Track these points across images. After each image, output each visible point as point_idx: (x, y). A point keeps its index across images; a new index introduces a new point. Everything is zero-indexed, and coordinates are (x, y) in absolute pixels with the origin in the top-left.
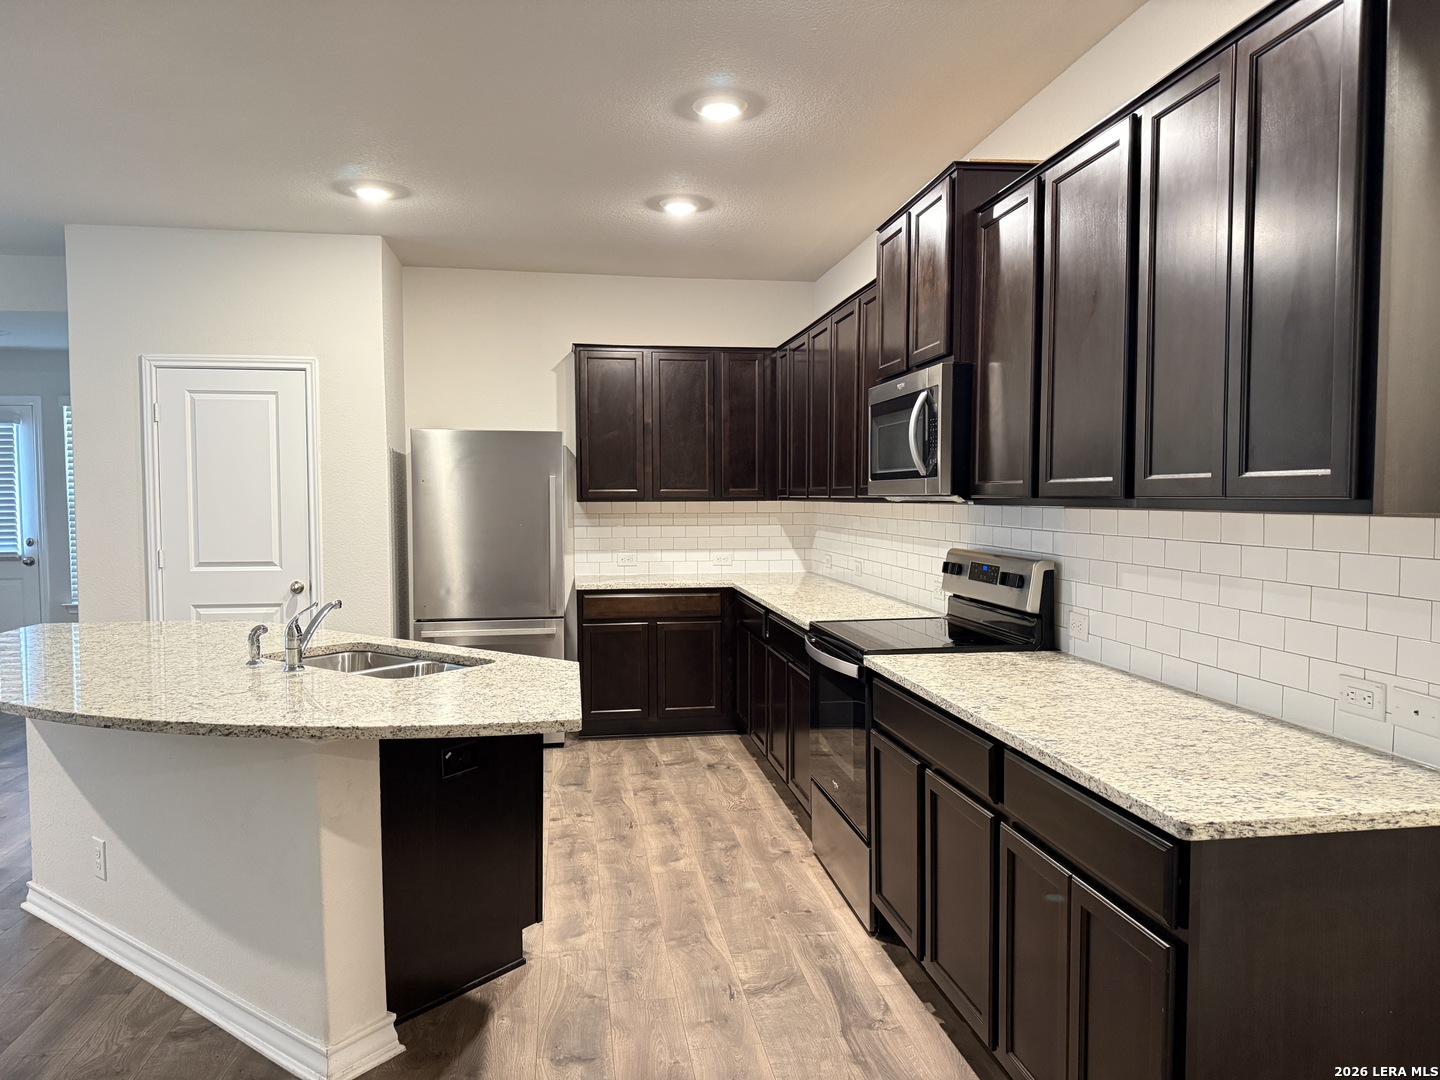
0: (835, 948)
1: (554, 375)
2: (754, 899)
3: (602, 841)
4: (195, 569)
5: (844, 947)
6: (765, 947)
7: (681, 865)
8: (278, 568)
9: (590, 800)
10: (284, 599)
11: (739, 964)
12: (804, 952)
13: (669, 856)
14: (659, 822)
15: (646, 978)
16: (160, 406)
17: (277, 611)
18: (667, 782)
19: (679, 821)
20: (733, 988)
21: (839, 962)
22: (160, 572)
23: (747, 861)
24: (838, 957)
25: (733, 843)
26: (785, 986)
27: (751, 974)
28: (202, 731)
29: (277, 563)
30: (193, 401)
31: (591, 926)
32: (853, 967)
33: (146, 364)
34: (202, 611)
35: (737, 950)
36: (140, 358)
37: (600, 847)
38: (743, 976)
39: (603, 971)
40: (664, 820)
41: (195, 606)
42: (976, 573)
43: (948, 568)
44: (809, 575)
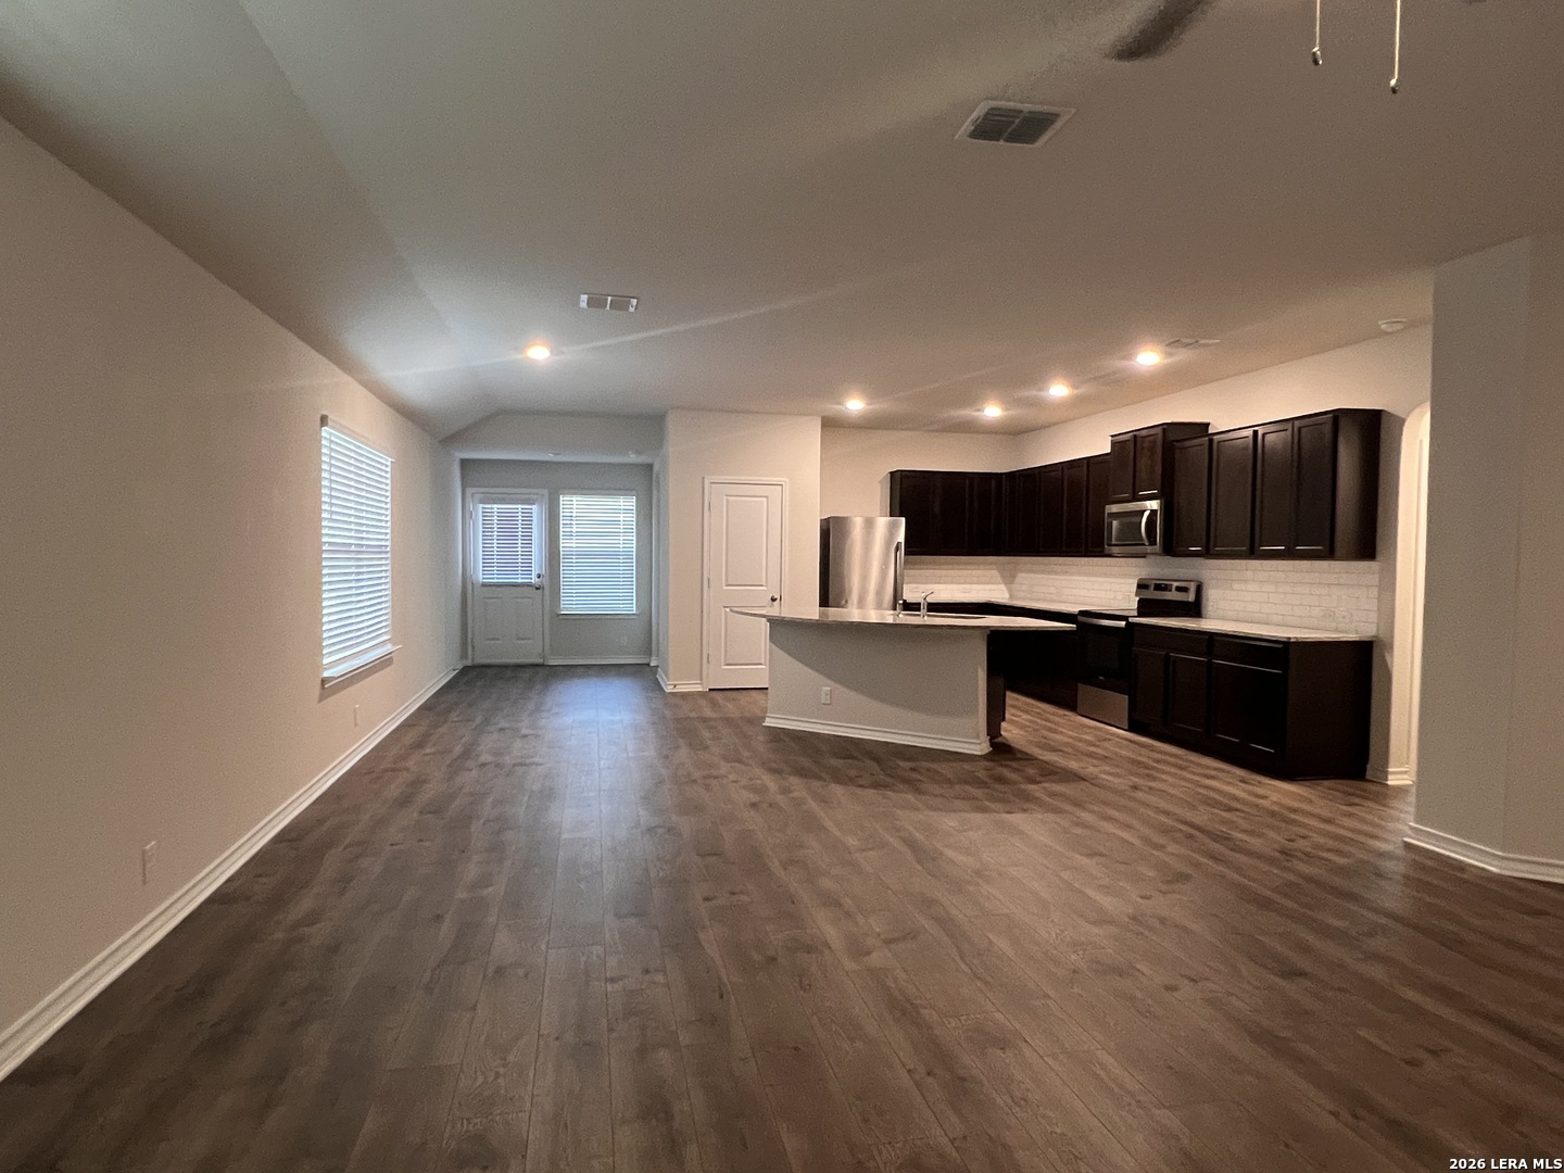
1: (879, 486)
4: (725, 588)
8: (765, 588)
10: (768, 603)
16: (712, 502)
22: (709, 589)
29: (764, 585)
30: (727, 500)
33: (707, 482)
34: (727, 610)
36: (703, 478)
41: (724, 607)
42: (1158, 587)
43: (1141, 586)
44: (1011, 597)
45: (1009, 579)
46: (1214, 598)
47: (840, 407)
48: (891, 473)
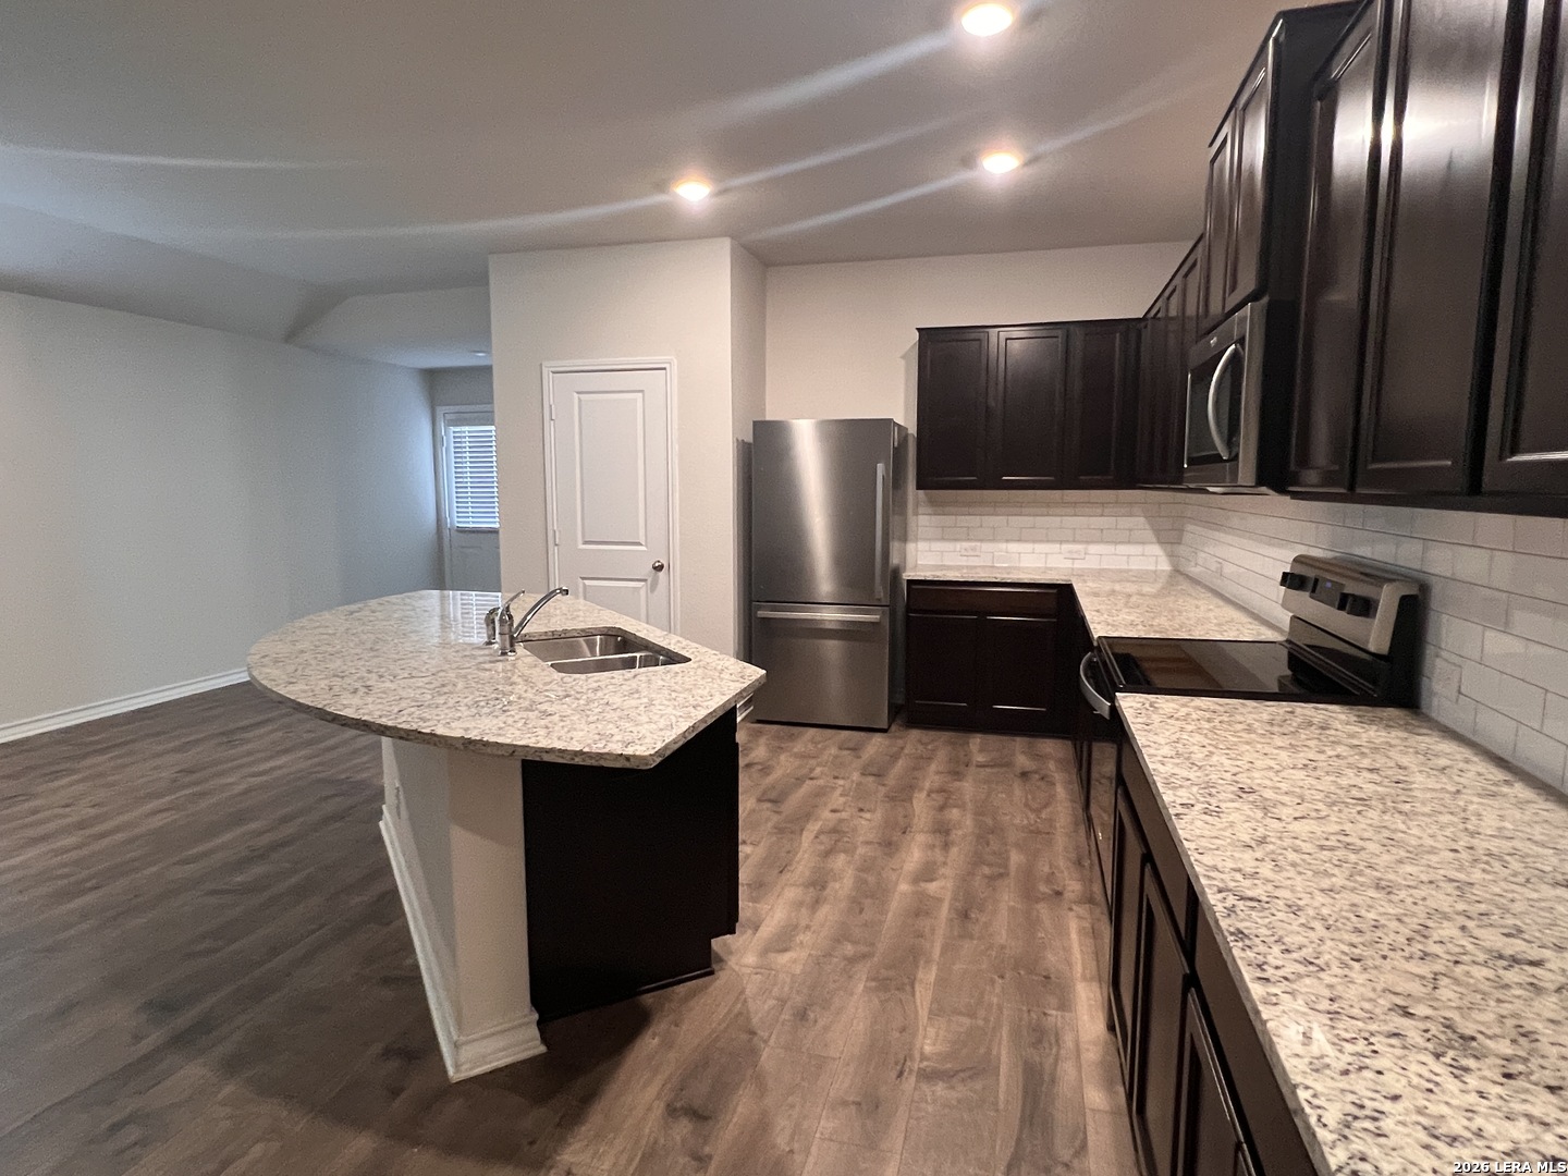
0: (1057, 1034)
1: (903, 362)
2: (991, 947)
3: (867, 843)
4: (581, 547)
5: (1068, 1040)
6: (972, 1015)
7: (932, 887)
8: (643, 548)
9: (880, 795)
10: (648, 575)
11: (931, 1031)
12: (1016, 1034)
13: (927, 873)
14: (934, 832)
15: (821, 1023)
16: (555, 405)
17: (643, 586)
18: (968, 788)
19: (957, 834)
20: (908, 1063)
21: (1051, 1060)
22: (556, 548)
23: (1008, 898)
24: (1054, 1050)
25: (1002, 871)
26: (970, 1077)
27: (939, 1048)
29: (643, 543)
30: (580, 400)
31: (802, 943)
32: (1067, 1070)
33: (545, 370)
34: (587, 582)
35: (937, 1011)
36: (541, 365)
37: (861, 850)
38: (928, 1049)
39: (783, 1002)
40: (942, 830)
41: (582, 578)
44: (1175, 574)
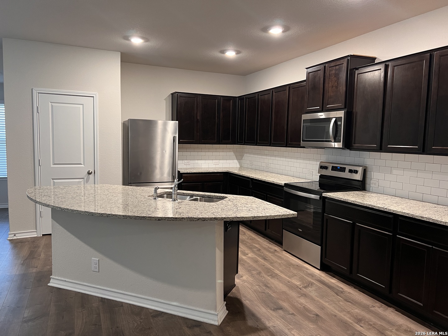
1: (165, 101)
2: (280, 263)
4: (52, 166)
5: (316, 274)
6: (296, 276)
7: (250, 256)
8: (83, 166)
10: (85, 176)
11: (294, 281)
15: (273, 286)
16: (40, 107)
17: (82, 181)
20: (299, 287)
22: (40, 167)
23: (267, 253)
26: (311, 285)
28: (195, 220)
29: (82, 164)
30: (52, 106)
33: (34, 92)
34: (55, 181)
35: (289, 277)
36: (32, 89)
41: (53, 179)
42: (334, 169)
43: (322, 167)
44: (241, 168)
45: (239, 158)
46: (375, 178)
47: (127, 42)
48: (172, 94)
